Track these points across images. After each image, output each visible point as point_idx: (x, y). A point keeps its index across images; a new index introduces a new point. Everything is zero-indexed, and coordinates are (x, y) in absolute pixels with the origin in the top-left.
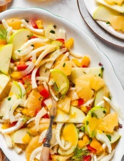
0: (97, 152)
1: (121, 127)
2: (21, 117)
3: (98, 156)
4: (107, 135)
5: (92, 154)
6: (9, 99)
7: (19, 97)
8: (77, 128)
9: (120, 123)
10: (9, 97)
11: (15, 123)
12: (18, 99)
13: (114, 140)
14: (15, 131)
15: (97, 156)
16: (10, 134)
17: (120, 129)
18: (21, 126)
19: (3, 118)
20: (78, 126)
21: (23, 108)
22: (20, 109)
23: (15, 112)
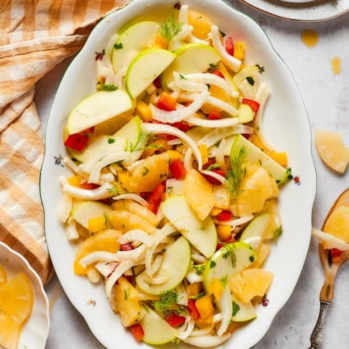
0: (201, 321)
1: (265, 305)
2: (111, 183)
3: (197, 327)
4: (234, 303)
5: (188, 319)
6: (111, 141)
7: (129, 149)
8: (192, 259)
9: (267, 297)
10: (112, 137)
11: (94, 186)
12: (126, 150)
13: (240, 317)
14: (86, 200)
15: (195, 325)
16: (75, 200)
17: (261, 305)
18: (101, 198)
19: (81, 166)
20: (197, 257)
21: (125, 170)
22: (119, 169)
23: (107, 169)
